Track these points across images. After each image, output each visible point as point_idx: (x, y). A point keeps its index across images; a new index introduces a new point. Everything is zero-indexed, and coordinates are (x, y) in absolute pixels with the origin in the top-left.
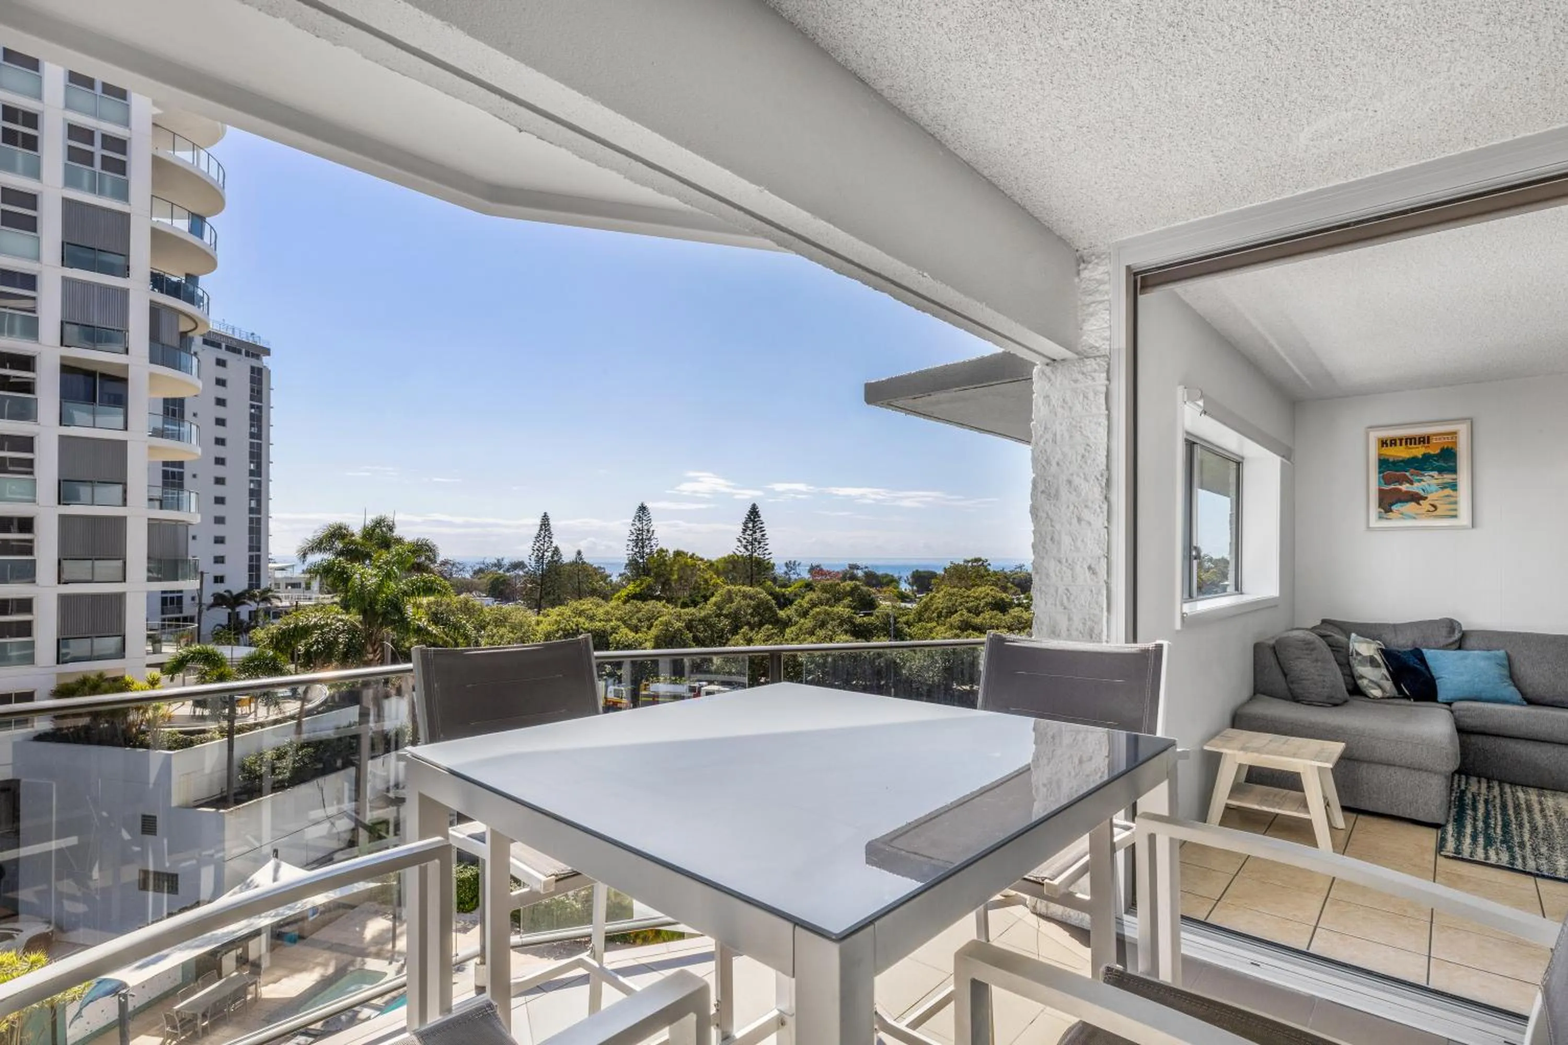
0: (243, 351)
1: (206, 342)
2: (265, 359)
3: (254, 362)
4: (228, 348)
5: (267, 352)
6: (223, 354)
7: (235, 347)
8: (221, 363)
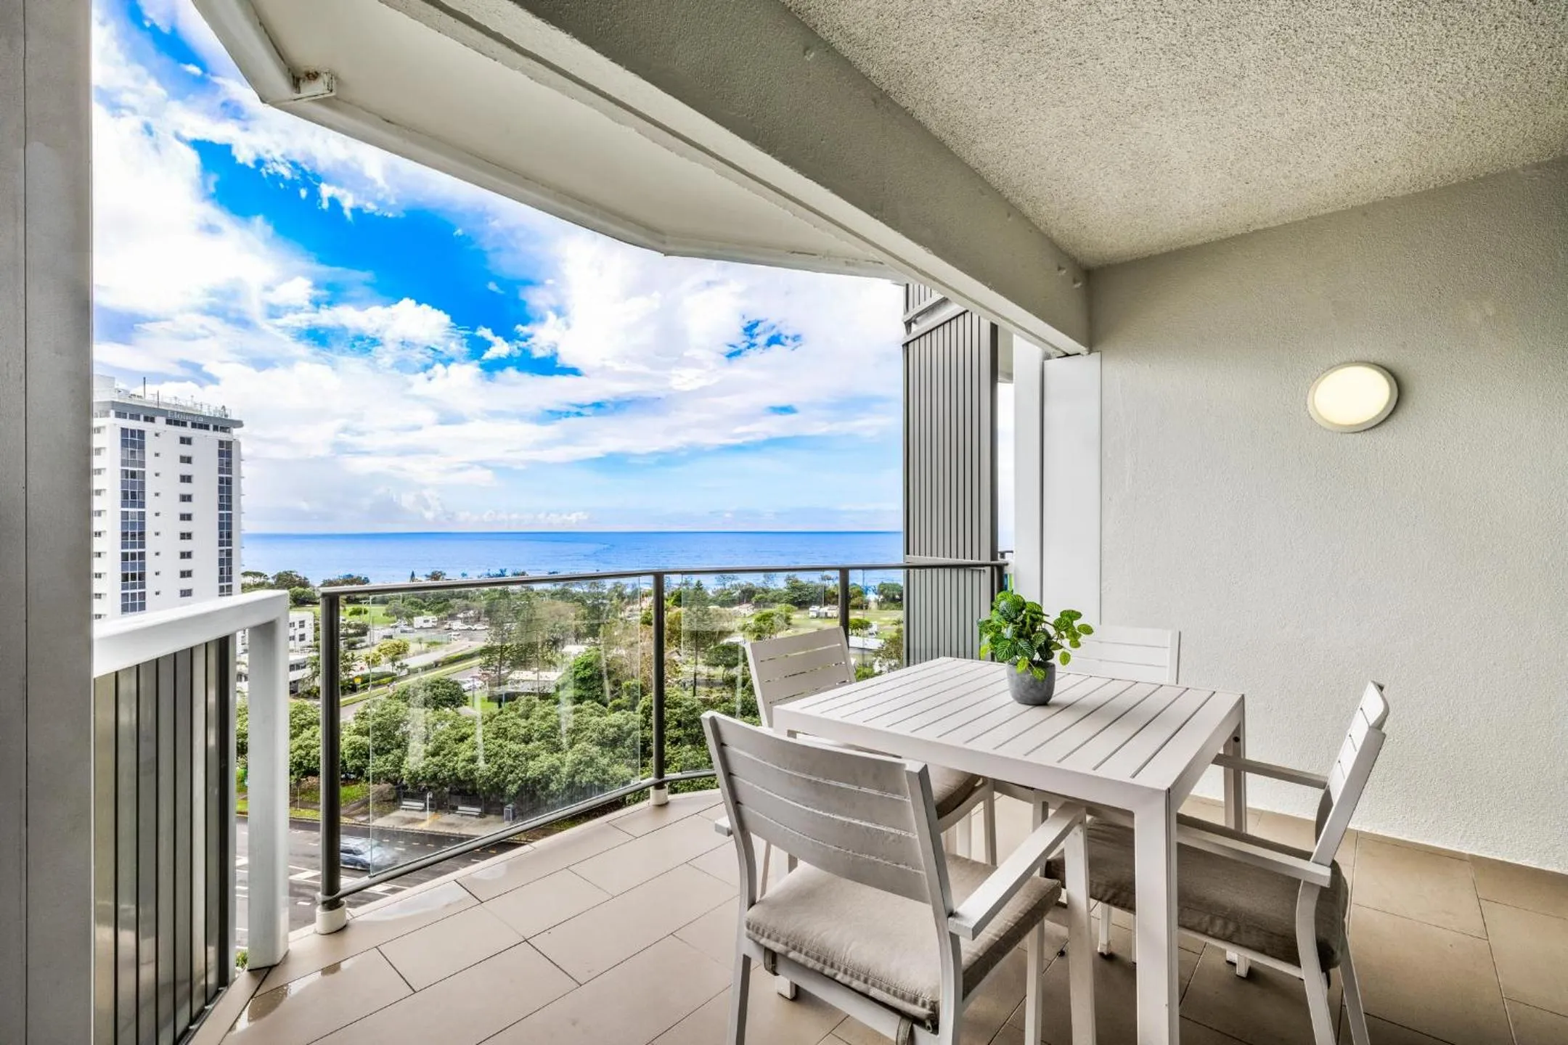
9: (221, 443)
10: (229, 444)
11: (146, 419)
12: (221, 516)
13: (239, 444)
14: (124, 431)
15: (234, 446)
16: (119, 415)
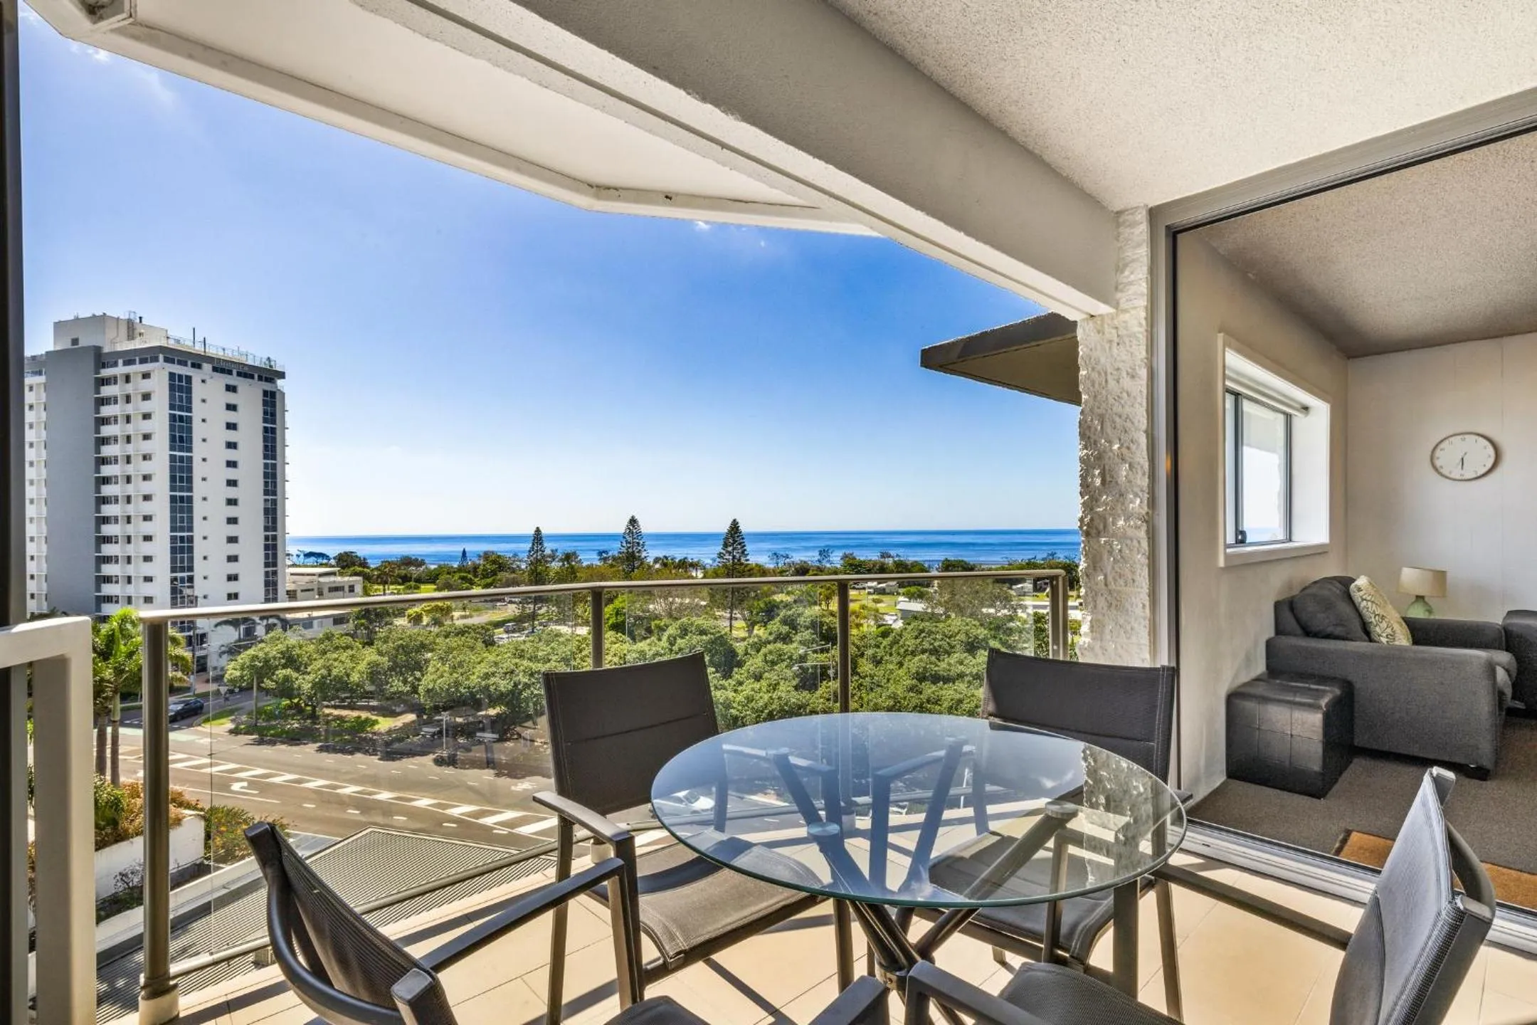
0: (256, 376)
1: (215, 369)
2: (280, 382)
3: (268, 386)
4: (239, 374)
5: (282, 375)
6: (233, 380)
7: (247, 372)
8: (231, 389)
9: (265, 393)
10: (273, 394)
11: (193, 365)
12: (266, 466)
13: (283, 394)
14: (172, 375)
15: (278, 396)
16: (167, 360)
